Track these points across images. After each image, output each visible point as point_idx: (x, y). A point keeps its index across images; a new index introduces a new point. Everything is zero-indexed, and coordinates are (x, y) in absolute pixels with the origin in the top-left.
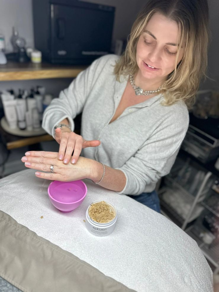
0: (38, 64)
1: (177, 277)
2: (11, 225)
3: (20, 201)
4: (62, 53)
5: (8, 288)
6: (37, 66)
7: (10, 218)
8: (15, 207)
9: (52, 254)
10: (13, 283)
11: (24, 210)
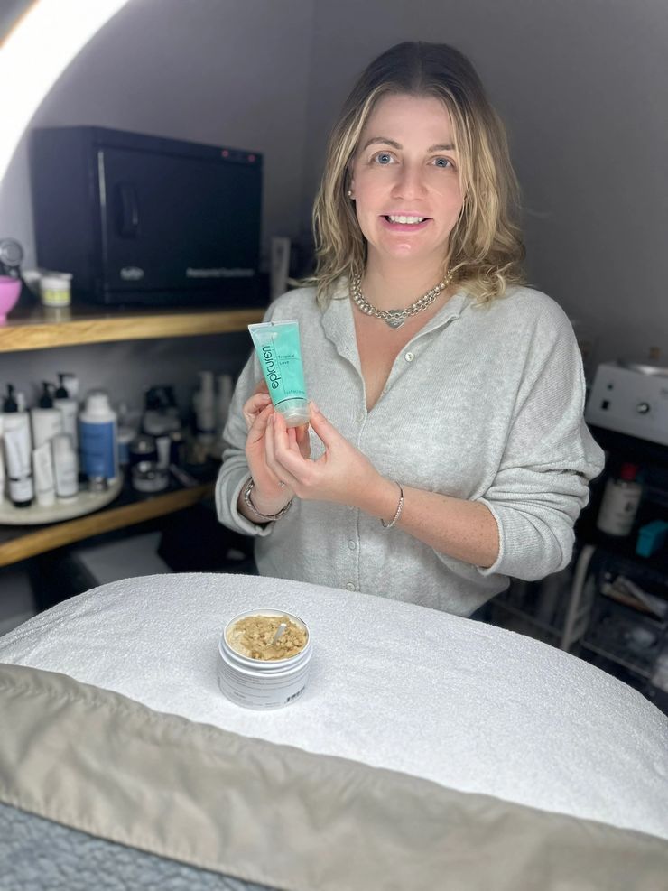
0: (61, 308)
1: (636, 766)
2: (129, 715)
3: (126, 656)
4: (132, 274)
5: (185, 878)
6: (58, 312)
7: (119, 698)
8: (118, 672)
9: (286, 766)
10: (198, 861)
11: (146, 676)
